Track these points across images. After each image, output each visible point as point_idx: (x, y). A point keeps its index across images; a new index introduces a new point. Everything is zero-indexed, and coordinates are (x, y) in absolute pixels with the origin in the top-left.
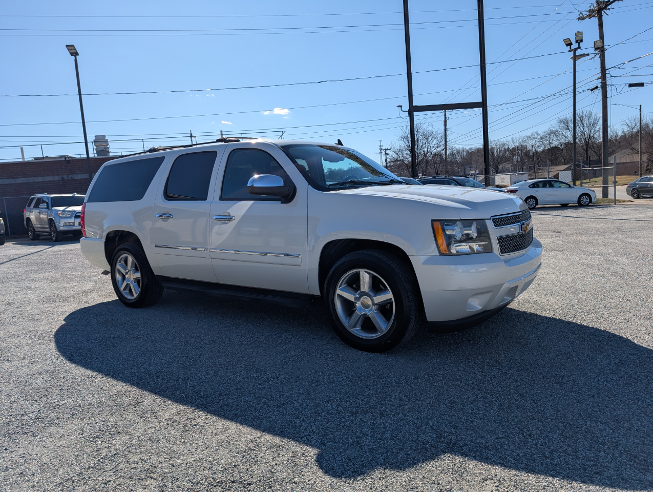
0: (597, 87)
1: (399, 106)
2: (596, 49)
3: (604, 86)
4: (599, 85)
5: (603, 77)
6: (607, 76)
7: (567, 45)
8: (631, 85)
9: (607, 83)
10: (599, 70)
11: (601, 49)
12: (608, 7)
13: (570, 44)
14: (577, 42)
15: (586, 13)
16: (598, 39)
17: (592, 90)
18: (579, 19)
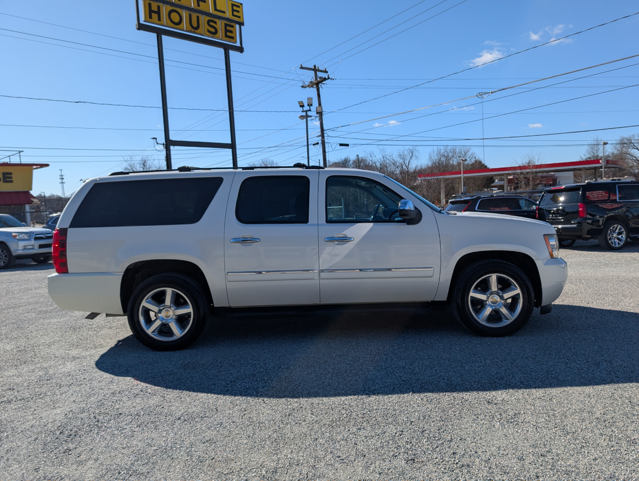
0: (318, 143)
1: (154, 138)
2: (317, 113)
3: (323, 143)
4: (320, 142)
5: (322, 135)
6: (325, 135)
7: (301, 106)
8: (341, 145)
9: (325, 141)
10: (320, 130)
11: (320, 114)
12: (324, 82)
13: (302, 106)
14: (308, 105)
15: (307, 84)
16: (318, 106)
17: (314, 145)
18: (302, 87)
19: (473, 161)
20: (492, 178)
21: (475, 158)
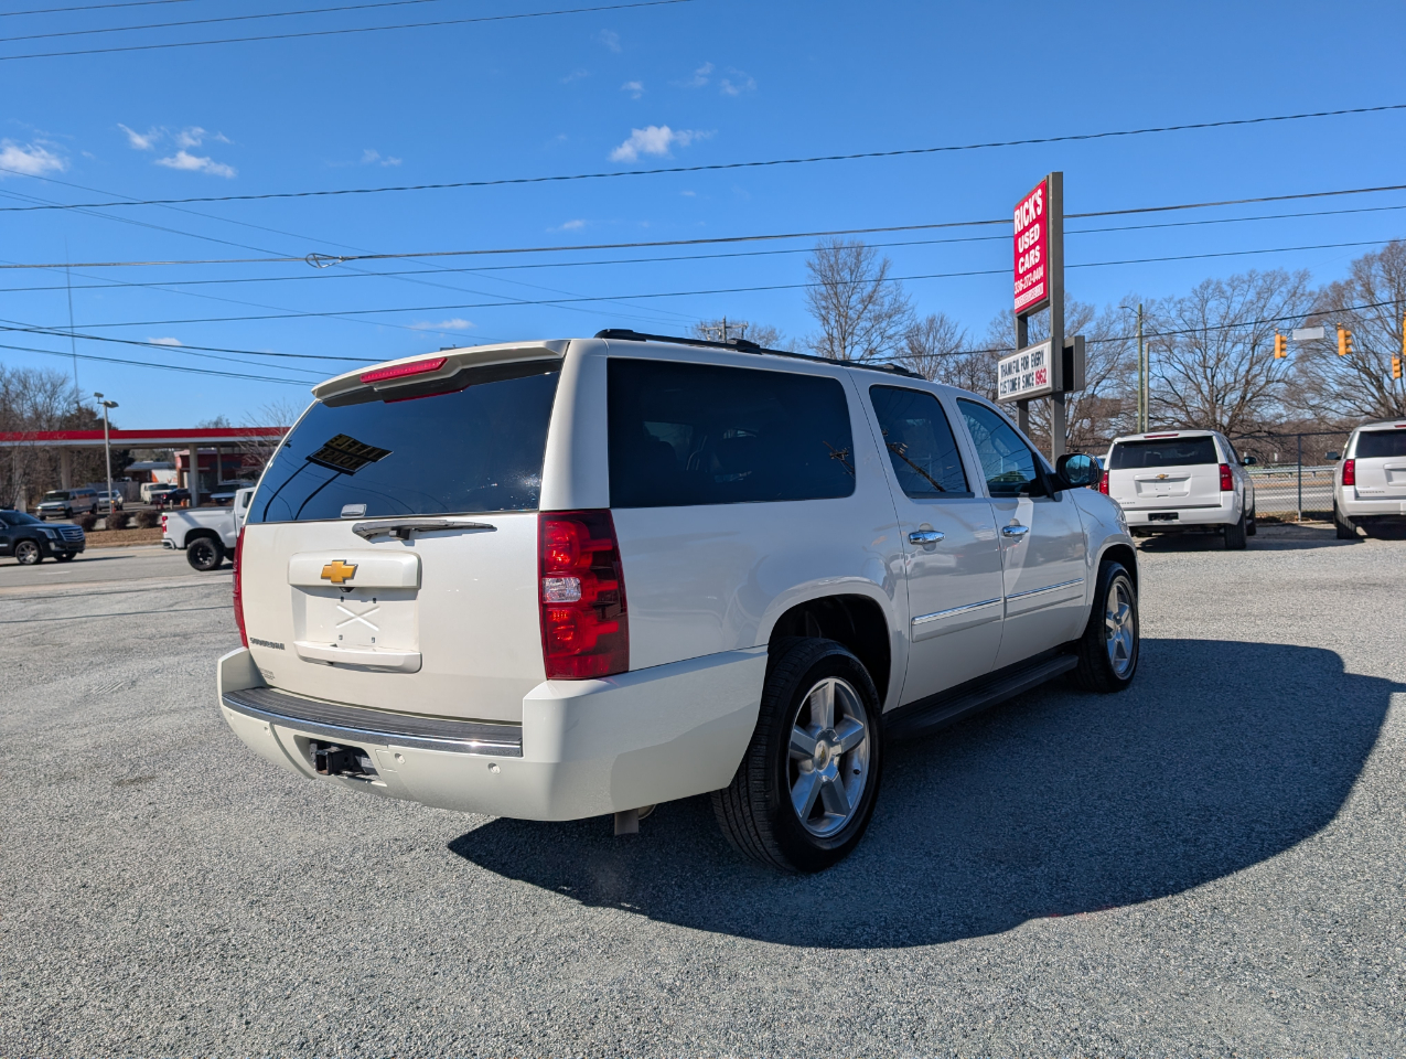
19: (73, 409)
20: (126, 452)
21: (78, 403)
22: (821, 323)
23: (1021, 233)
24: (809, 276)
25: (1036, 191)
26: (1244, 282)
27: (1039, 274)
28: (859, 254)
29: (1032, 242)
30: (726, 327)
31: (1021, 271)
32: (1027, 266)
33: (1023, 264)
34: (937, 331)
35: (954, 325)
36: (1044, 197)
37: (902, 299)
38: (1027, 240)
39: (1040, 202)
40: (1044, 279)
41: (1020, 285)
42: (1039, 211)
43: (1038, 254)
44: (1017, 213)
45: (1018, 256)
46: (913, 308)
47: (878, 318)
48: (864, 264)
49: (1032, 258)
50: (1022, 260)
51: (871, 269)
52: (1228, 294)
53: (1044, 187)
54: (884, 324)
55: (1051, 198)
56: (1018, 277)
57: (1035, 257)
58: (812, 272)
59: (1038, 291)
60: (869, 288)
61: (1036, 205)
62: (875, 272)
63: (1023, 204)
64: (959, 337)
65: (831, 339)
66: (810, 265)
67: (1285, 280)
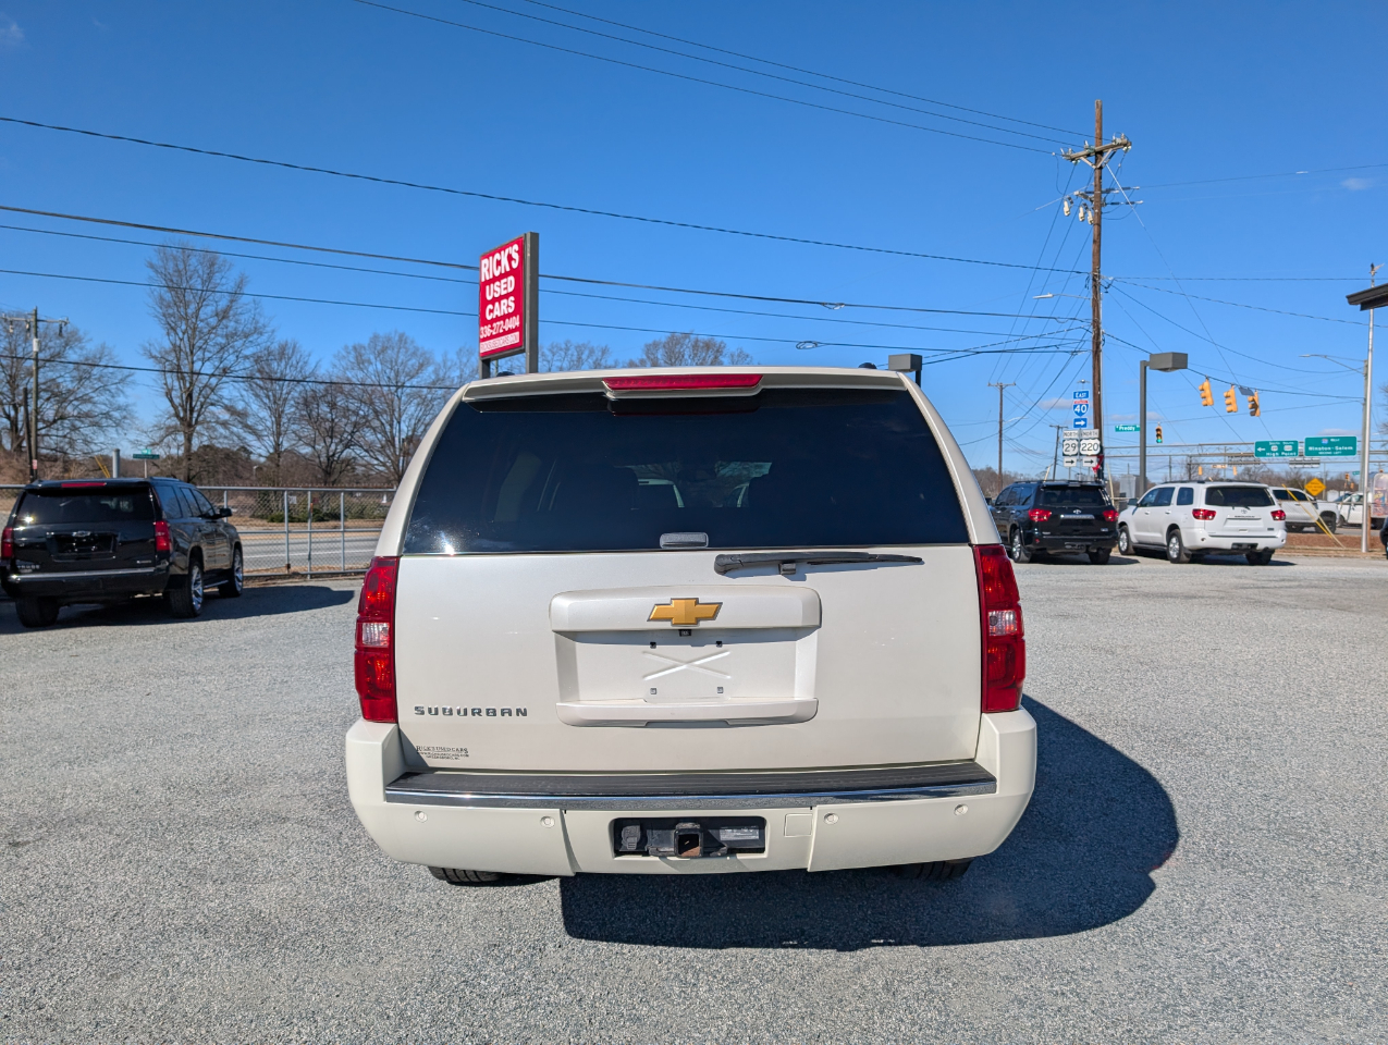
22: (165, 332)
23: (489, 282)
24: (150, 278)
25: (511, 244)
26: (561, 349)
27: (514, 322)
28: (212, 265)
29: (504, 293)
30: (37, 321)
31: (489, 317)
32: (497, 313)
33: (491, 311)
34: (289, 358)
35: (306, 353)
36: (521, 252)
37: (262, 321)
38: (497, 289)
39: (516, 256)
40: (520, 329)
41: (487, 331)
42: (515, 265)
43: (513, 305)
44: (485, 261)
45: (484, 303)
46: (273, 331)
47: (231, 336)
48: (217, 276)
49: (504, 307)
50: (490, 307)
51: (226, 281)
52: (549, 358)
53: (520, 242)
54: (238, 344)
55: (529, 255)
56: (484, 322)
57: (508, 306)
58: (153, 274)
59: (513, 339)
60: (223, 304)
61: (510, 258)
62: (230, 286)
63: (493, 255)
64: (313, 366)
65: (176, 349)
66: (152, 266)
67: (592, 352)
